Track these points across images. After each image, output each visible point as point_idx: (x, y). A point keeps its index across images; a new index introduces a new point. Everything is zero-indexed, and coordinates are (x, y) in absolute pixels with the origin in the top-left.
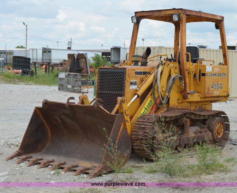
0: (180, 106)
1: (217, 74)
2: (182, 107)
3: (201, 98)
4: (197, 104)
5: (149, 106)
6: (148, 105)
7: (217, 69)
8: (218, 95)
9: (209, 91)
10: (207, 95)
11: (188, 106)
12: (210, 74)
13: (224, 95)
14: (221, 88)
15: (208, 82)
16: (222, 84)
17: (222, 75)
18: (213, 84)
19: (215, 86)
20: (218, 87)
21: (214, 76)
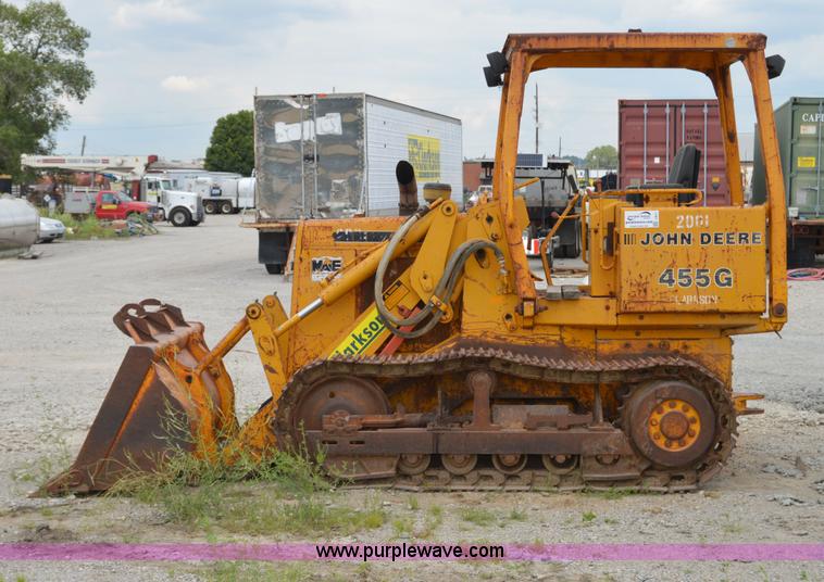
0: (522, 337)
1: (696, 237)
2: (533, 340)
3: (617, 315)
4: (638, 334)
5: (374, 333)
6: (369, 330)
7: (697, 217)
8: (707, 308)
9: (642, 294)
10: (632, 305)
11: (562, 339)
12: (649, 238)
13: (747, 309)
14: (724, 285)
15: (637, 264)
16: (727, 271)
17: (728, 238)
18: (669, 271)
19: (681, 277)
20: (703, 281)
21: (672, 242)
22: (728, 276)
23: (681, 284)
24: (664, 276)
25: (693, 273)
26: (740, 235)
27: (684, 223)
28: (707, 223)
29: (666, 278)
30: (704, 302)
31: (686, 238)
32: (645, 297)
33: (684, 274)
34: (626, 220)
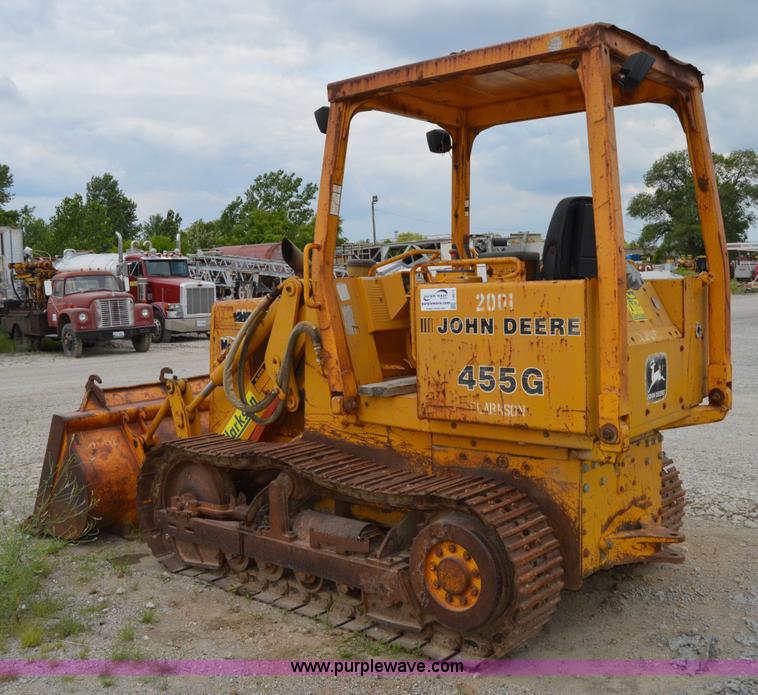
0: (354, 435)
1: (499, 324)
2: (363, 439)
7: (499, 297)
8: (514, 422)
9: (441, 396)
10: (431, 410)
11: (389, 441)
12: (448, 324)
13: (562, 427)
14: (533, 391)
15: (435, 357)
16: (537, 373)
17: (538, 326)
18: (469, 369)
19: (483, 377)
20: (508, 385)
21: (472, 329)
22: (539, 379)
23: (483, 387)
24: (463, 374)
25: (496, 374)
26: (553, 321)
27: (484, 305)
28: (511, 302)
29: (466, 378)
30: (510, 413)
31: (488, 325)
32: (443, 401)
33: (487, 373)
34: (422, 301)
